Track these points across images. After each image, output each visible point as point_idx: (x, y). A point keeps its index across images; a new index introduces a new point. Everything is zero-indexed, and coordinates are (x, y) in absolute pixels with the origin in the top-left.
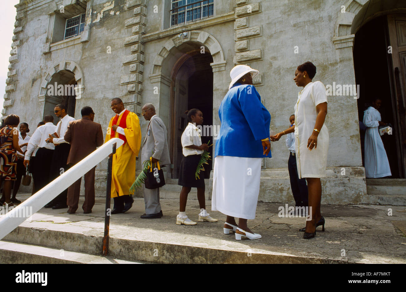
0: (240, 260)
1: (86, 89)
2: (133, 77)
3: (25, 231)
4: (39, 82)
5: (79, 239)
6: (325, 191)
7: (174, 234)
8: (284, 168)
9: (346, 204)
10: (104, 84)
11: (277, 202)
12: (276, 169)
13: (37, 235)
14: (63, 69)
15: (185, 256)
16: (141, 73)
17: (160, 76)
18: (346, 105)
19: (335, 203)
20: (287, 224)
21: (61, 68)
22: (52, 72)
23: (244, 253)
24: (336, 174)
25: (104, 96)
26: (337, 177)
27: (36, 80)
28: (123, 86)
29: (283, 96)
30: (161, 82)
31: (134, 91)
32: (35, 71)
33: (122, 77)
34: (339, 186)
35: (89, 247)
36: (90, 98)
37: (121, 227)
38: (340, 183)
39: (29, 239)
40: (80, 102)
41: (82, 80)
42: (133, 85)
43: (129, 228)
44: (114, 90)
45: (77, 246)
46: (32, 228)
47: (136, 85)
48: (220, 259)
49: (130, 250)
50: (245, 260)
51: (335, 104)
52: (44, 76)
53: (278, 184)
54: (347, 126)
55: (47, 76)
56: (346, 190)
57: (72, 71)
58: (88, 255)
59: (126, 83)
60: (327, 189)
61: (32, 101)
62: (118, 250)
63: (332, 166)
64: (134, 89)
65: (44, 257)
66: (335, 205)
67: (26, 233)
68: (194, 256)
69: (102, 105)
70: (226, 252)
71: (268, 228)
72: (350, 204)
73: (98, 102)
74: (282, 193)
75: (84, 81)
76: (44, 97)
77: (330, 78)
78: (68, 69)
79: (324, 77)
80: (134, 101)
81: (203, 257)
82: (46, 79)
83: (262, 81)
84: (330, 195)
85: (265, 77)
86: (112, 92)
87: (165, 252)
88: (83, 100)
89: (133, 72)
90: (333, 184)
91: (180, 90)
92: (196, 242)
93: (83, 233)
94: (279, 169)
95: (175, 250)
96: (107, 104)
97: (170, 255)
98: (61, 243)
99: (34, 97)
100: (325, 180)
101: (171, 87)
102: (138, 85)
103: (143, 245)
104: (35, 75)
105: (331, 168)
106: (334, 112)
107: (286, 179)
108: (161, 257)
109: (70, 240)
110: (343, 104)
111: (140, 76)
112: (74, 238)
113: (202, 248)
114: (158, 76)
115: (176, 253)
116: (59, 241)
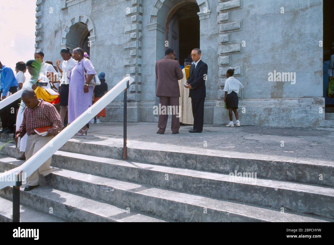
0: (219, 162)
1: (97, 37)
2: (134, 27)
3: (69, 144)
4: (60, 33)
5: (106, 149)
6: (290, 117)
7: (173, 146)
8: (257, 98)
9: (307, 127)
10: (111, 33)
11: (251, 125)
12: (251, 100)
13: (77, 147)
14: (78, 22)
15: (181, 160)
16: (141, 22)
17: (156, 25)
18: (313, 46)
19: (298, 126)
20: (256, 140)
21: (77, 21)
22: (70, 25)
23: (223, 157)
24: (300, 103)
25: (112, 43)
26: (300, 106)
27: (58, 32)
28: (127, 34)
29: (258, 39)
30: (157, 29)
31: (136, 38)
32: (56, 24)
33: (125, 27)
34: (302, 113)
35: (113, 155)
36: (101, 45)
37: (134, 141)
38: (303, 111)
39: (71, 149)
40: (93, 49)
41: (93, 30)
42: (134, 33)
43: (140, 142)
44: (120, 37)
45: (105, 154)
46: (73, 142)
47: (137, 33)
48: (206, 161)
49: (142, 156)
50: (224, 162)
51: (303, 45)
52: (64, 28)
53: (252, 111)
54: (312, 64)
55: (66, 28)
56: (308, 116)
57: (85, 23)
58: (113, 159)
59: (129, 31)
60: (292, 115)
61: (56, 49)
62: (134, 156)
63: (297, 97)
64: (135, 37)
65: (85, 160)
66: (297, 128)
67: (70, 145)
68: (188, 160)
69: (111, 50)
70: (210, 157)
71: (242, 143)
72: (310, 127)
73: (107, 48)
74: (255, 118)
75: (95, 31)
76: (65, 45)
77: (300, 22)
78: (82, 21)
79: (295, 21)
80: (136, 46)
81: (193, 160)
82: (65, 31)
83: (241, 26)
84: (294, 120)
85: (243, 23)
86: (118, 40)
87: (167, 157)
88: (95, 46)
89: (134, 22)
90: (296, 111)
91: (173, 36)
92: (189, 150)
93: (108, 145)
94: (253, 100)
95: (174, 156)
96: (114, 49)
97: (171, 159)
98: (94, 152)
99: (57, 46)
100: (291, 108)
101: (165, 34)
102: (139, 33)
103: (152, 153)
104: (56, 28)
105: (296, 98)
106: (301, 52)
107: (258, 107)
108: (164, 160)
109: (100, 150)
110: (310, 45)
111: (140, 25)
112: (102, 148)
113: (193, 154)
114: (154, 24)
115: (174, 157)
116: (92, 150)
